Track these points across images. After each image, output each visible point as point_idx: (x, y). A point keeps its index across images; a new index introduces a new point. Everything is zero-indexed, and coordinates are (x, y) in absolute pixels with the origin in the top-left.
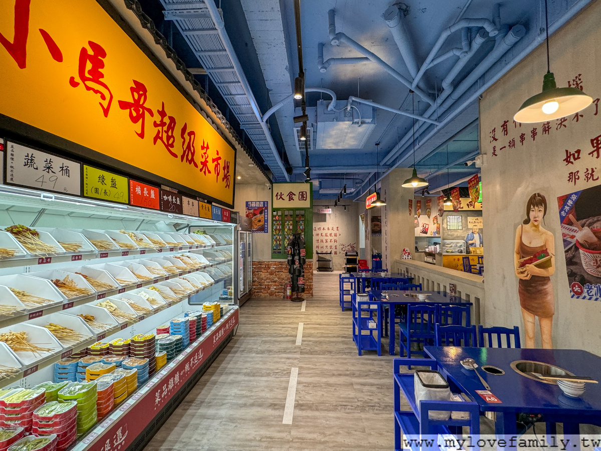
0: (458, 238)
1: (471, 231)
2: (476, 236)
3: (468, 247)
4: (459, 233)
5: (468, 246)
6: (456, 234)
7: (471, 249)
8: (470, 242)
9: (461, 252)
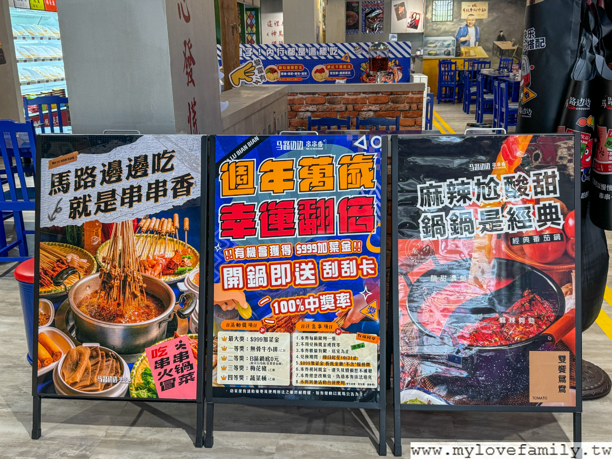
0: (445, 33)
2: (472, 30)
3: (458, 47)
4: (447, 27)
5: (459, 44)
6: (443, 28)
7: (463, 49)
8: (463, 39)
9: (449, 54)
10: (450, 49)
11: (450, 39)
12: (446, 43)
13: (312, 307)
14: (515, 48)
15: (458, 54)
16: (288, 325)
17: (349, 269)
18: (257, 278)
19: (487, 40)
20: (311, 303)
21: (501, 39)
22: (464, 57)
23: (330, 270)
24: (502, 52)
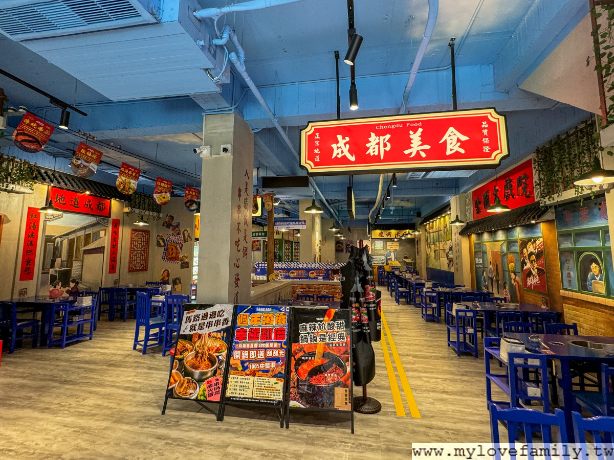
0: (381, 255)
1: (389, 251)
2: (392, 254)
3: (387, 261)
4: (381, 252)
5: (387, 260)
6: (380, 252)
7: (389, 262)
8: (389, 257)
9: (383, 264)
10: (383, 261)
11: (383, 257)
12: (381, 259)
13: (262, 367)
14: (413, 262)
15: (387, 264)
16: (253, 374)
17: (276, 353)
18: (245, 356)
19: (400, 258)
20: (262, 366)
21: (405, 258)
22: (390, 265)
23: (269, 354)
24: (407, 264)
